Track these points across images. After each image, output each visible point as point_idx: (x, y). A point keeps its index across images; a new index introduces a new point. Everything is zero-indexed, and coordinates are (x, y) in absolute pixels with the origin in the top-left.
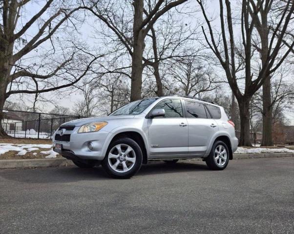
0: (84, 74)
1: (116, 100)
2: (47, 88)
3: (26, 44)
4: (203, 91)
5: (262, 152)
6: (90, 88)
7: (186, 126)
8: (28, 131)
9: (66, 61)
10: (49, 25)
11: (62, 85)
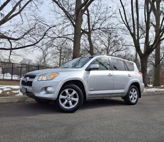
0: (42, 38)
1: (63, 55)
2: (17, 47)
3: (4, 17)
4: (118, 51)
5: (156, 91)
6: (46, 47)
7: (112, 76)
8: (5, 75)
9: (31, 29)
10: (19, 5)
11: (28, 45)
